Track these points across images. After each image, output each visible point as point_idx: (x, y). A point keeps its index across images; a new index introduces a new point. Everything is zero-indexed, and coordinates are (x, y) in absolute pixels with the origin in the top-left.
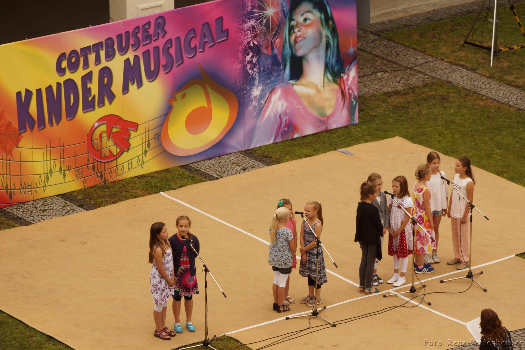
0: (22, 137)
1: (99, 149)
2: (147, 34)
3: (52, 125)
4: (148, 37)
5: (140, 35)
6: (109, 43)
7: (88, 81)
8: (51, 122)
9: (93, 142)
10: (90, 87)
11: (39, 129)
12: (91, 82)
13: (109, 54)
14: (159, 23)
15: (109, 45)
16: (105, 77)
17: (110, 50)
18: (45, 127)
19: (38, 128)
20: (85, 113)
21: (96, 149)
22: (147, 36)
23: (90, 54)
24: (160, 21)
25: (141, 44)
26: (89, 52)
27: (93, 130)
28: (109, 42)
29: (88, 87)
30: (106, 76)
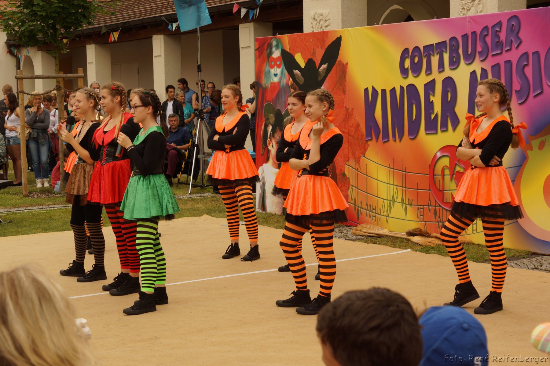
0: (369, 145)
1: (441, 189)
2: (497, 40)
3: (395, 141)
4: (499, 44)
5: (488, 40)
6: (453, 45)
7: (431, 93)
8: (394, 136)
9: (435, 176)
10: (433, 101)
11: (384, 141)
12: (434, 95)
13: (453, 60)
14: (513, 25)
15: (454, 48)
16: (448, 91)
17: (454, 55)
18: (388, 141)
19: (383, 139)
20: (427, 134)
21: (438, 188)
22: (497, 42)
23: (434, 55)
24: (513, 23)
25: (490, 54)
26: (432, 53)
27: (435, 161)
28: (454, 43)
29: (431, 100)
30: (449, 89)
